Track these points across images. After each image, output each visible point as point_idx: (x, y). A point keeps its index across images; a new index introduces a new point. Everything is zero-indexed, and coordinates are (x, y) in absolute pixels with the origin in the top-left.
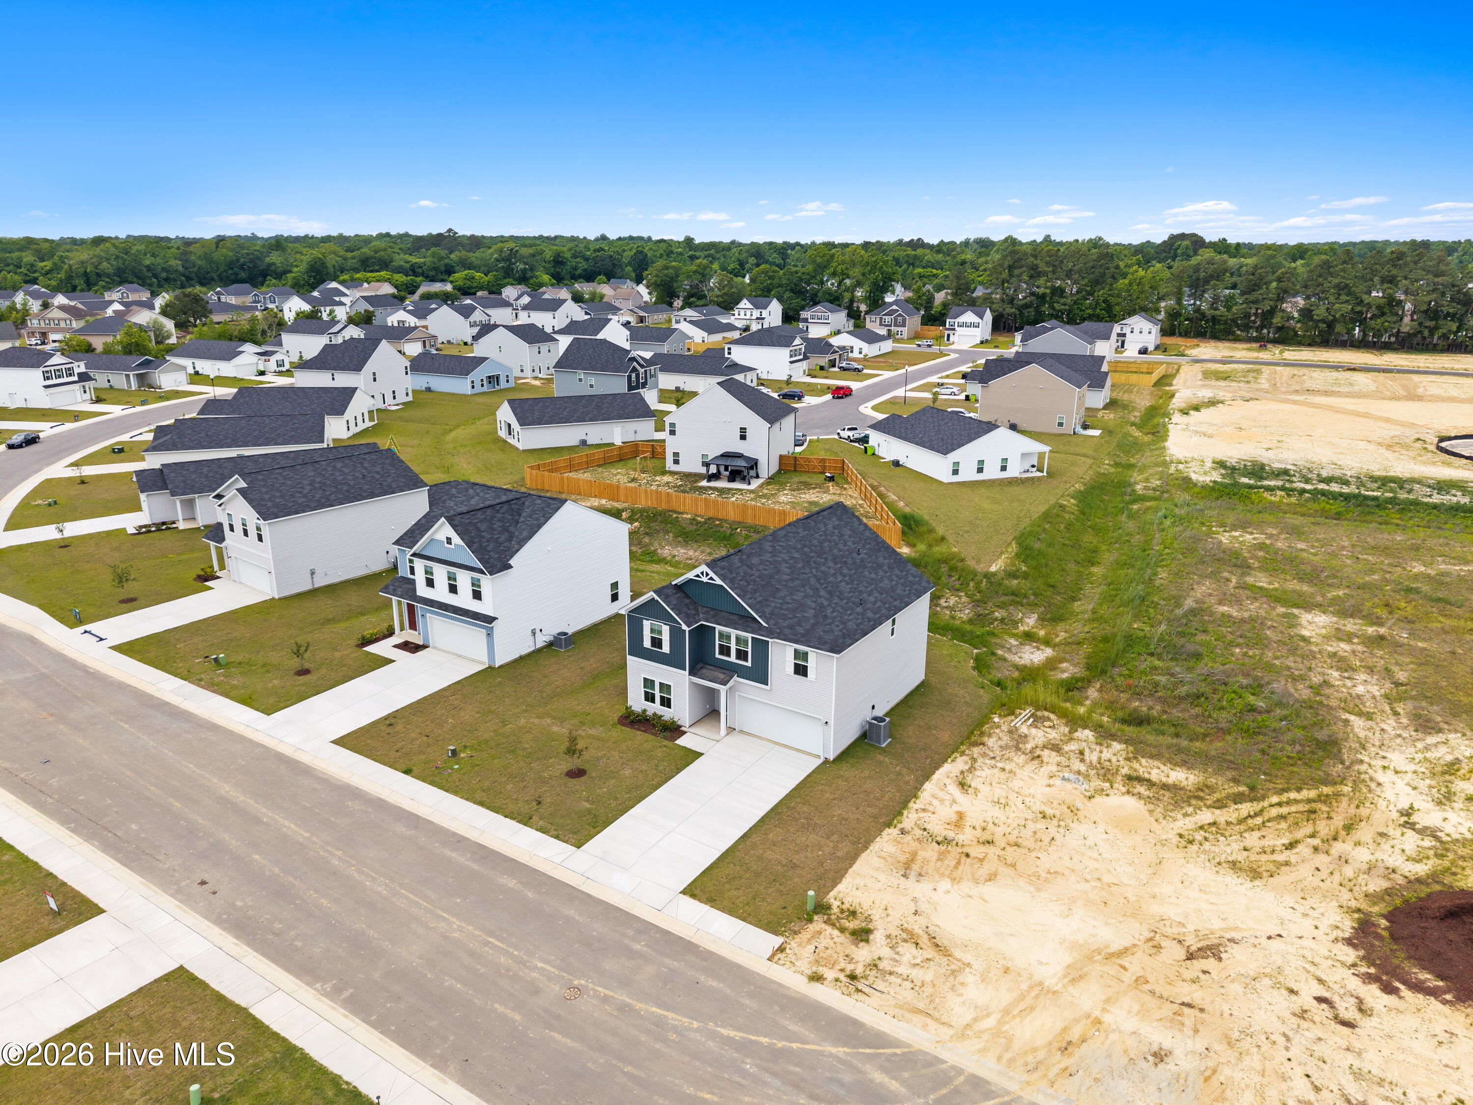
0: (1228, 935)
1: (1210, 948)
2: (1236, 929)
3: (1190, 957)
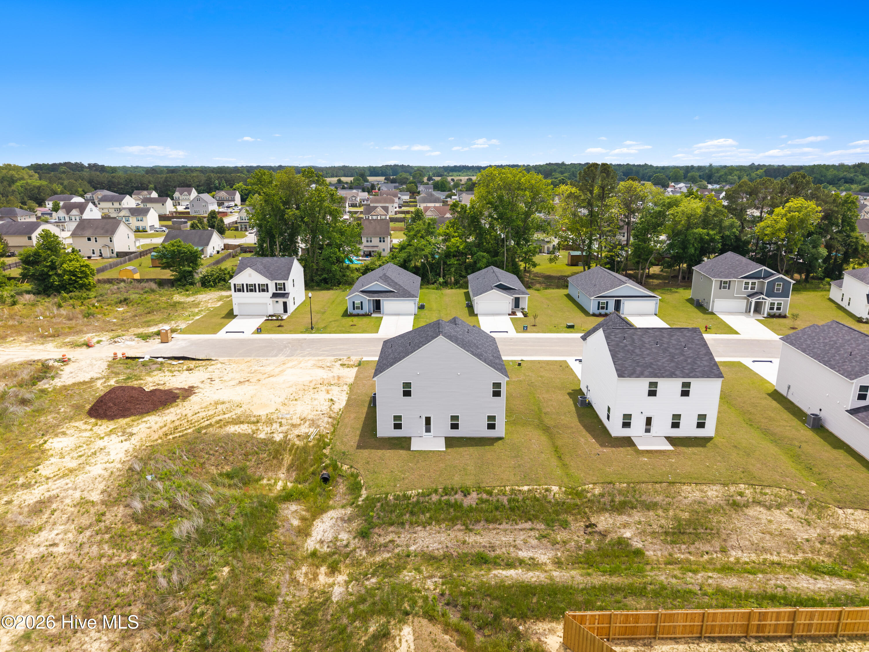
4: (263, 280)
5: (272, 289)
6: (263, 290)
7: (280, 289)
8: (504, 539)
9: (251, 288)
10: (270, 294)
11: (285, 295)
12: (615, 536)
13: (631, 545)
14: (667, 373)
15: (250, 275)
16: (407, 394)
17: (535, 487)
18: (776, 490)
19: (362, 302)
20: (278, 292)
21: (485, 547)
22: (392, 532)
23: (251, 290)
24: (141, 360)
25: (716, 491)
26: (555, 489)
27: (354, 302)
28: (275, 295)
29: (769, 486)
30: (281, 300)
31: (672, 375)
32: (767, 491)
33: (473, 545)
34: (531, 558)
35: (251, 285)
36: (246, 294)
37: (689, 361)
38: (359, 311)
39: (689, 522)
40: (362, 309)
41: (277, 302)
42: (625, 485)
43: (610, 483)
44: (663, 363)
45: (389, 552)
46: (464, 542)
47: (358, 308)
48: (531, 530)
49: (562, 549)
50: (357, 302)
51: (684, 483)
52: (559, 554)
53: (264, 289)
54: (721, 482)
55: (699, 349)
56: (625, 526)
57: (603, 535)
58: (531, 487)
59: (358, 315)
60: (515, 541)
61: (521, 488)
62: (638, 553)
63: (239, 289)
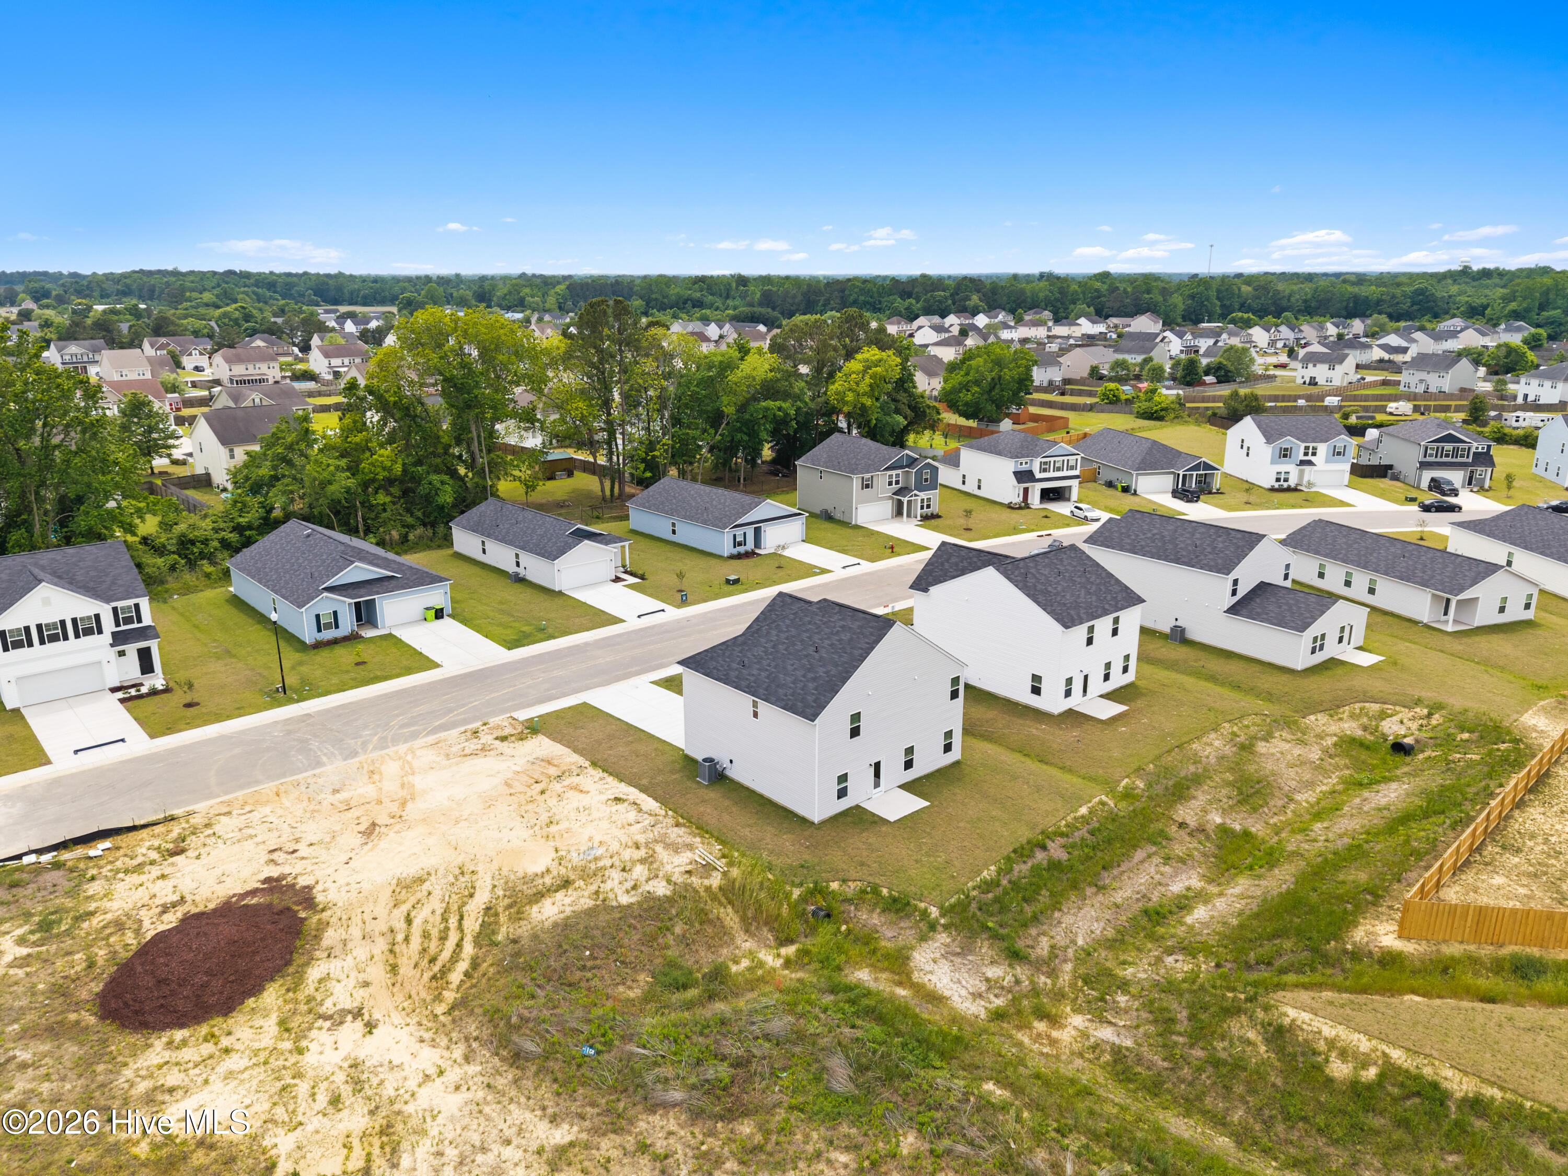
0: (370, 845)
1: (371, 833)
2: (371, 850)
3: (374, 824)
4: (83, 607)
6: (88, 632)
7: (128, 621)
9: (53, 633)
10: (106, 638)
11: (145, 632)
13: (1234, 829)
15: (46, 602)
16: (856, 732)
17: (1089, 805)
19: (334, 613)
20: (125, 628)
23: (53, 639)
27: (318, 616)
28: (116, 639)
32: (1245, 722)
33: (1127, 905)
35: (52, 626)
36: (39, 650)
38: (334, 634)
40: (338, 627)
41: (124, 653)
42: (1152, 766)
47: (328, 626)
50: (325, 614)
51: (1188, 742)
53: (88, 627)
58: (1086, 808)
62: (1248, 834)
63: (18, 642)
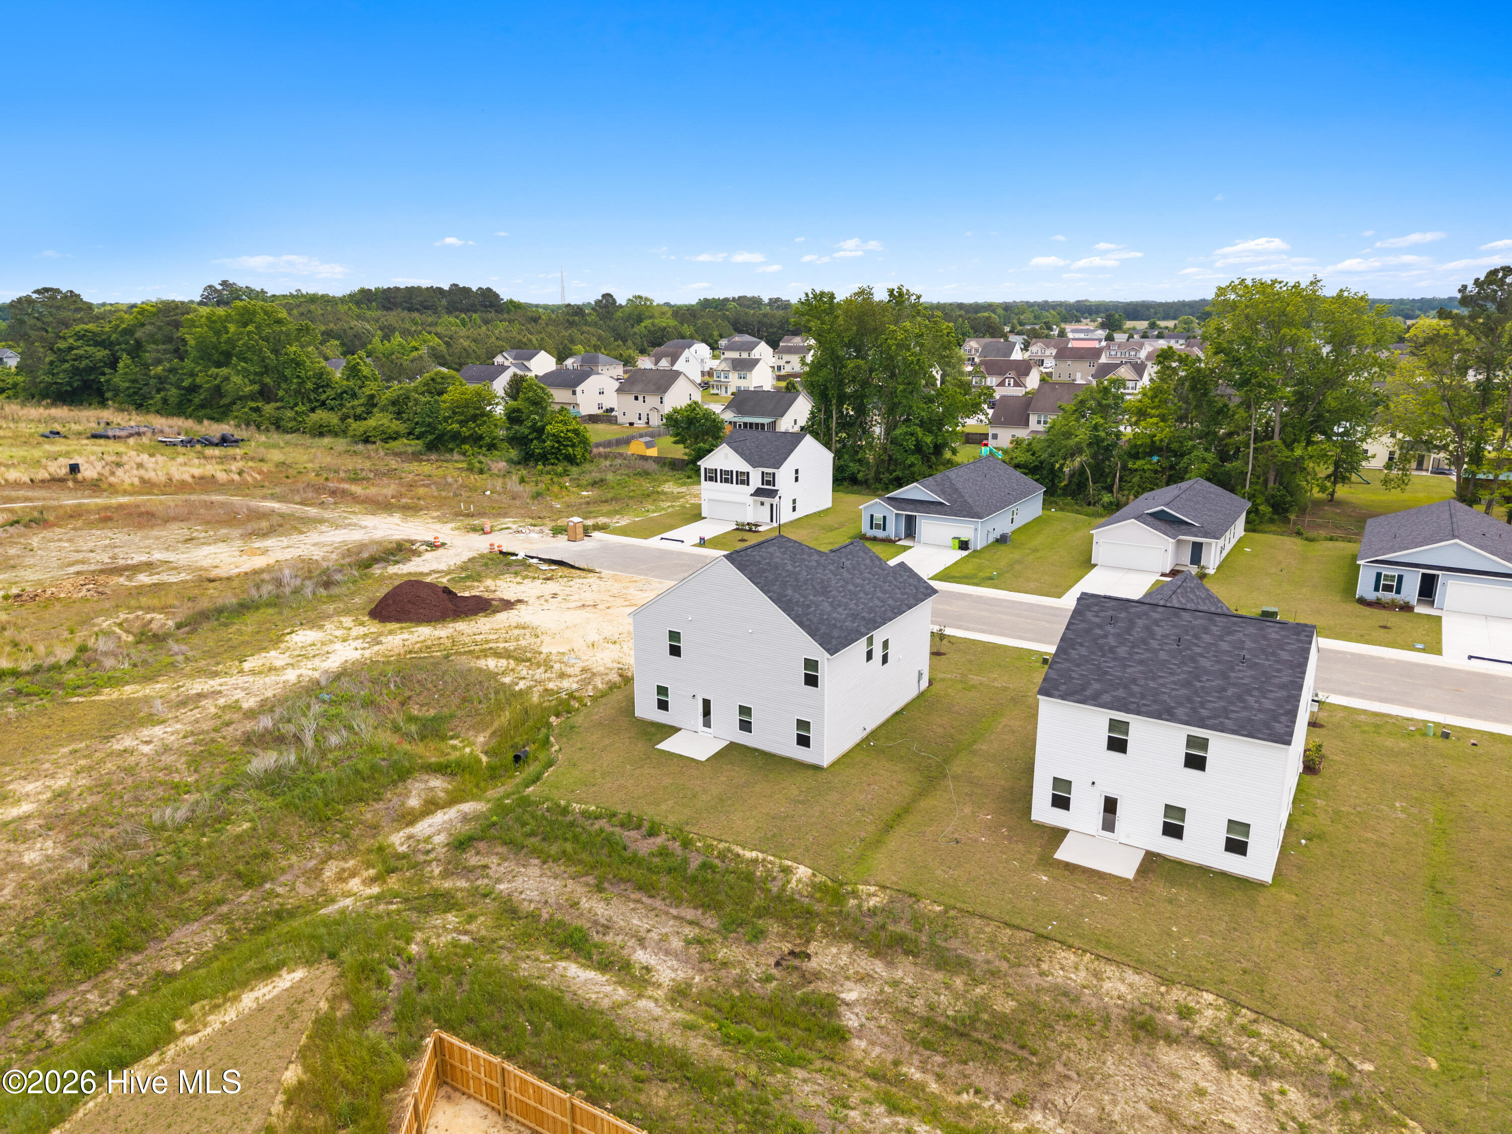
4: (744, 467)
5: (756, 481)
6: (742, 482)
7: (768, 483)
8: (635, 921)
9: (727, 477)
10: (751, 489)
11: (772, 494)
12: (823, 987)
13: (839, 1016)
14: (1155, 707)
15: (726, 456)
16: (675, 651)
17: (771, 858)
18: (1290, 1036)
19: (884, 518)
20: (765, 487)
21: (596, 923)
22: (497, 854)
23: (726, 481)
24: (514, 558)
25: (1131, 985)
26: (803, 872)
27: (872, 516)
28: (758, 492)
29: (1281, 1022)
30: (768, 501)
31: (1165, 713)
32: (1266, 1030)
33: (582, 914)
34: (648, 969)
35: (727, 472)
36: (719, 486)
37: (1230, 692)
38: (880, 534)
39: (1002, 1022)
40: (884, 529)
41: (762, 504)
42: (938, 909)
43: (910, 895)
44: (1162, 685)
45: (468, 880)
46: (575, 905)
47: (878, 527)
48: (691, 923)
49: (709, 974)
50: (878, 516)
51: (1070, 947)
52: (697, 979)
53: (743, 478)
54: (1160, 972)
55: (1279, 671)
56: (863, 979)
57: (807, 978)
58: (761, 856)
59: (875, 539)
60: (649, 931)
61: (741, 852)
62: (840, 1035)
63: (712, 476)
